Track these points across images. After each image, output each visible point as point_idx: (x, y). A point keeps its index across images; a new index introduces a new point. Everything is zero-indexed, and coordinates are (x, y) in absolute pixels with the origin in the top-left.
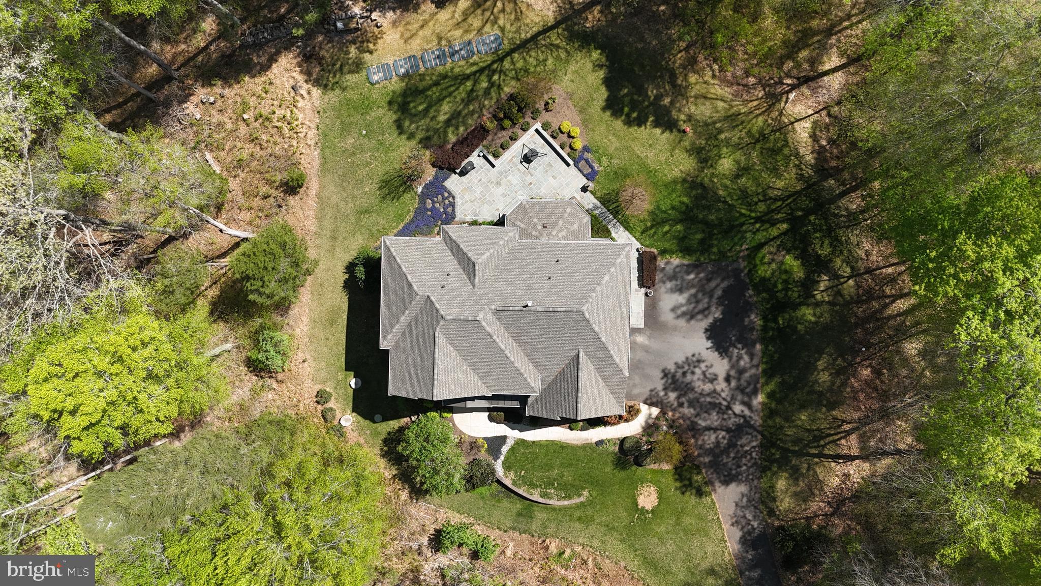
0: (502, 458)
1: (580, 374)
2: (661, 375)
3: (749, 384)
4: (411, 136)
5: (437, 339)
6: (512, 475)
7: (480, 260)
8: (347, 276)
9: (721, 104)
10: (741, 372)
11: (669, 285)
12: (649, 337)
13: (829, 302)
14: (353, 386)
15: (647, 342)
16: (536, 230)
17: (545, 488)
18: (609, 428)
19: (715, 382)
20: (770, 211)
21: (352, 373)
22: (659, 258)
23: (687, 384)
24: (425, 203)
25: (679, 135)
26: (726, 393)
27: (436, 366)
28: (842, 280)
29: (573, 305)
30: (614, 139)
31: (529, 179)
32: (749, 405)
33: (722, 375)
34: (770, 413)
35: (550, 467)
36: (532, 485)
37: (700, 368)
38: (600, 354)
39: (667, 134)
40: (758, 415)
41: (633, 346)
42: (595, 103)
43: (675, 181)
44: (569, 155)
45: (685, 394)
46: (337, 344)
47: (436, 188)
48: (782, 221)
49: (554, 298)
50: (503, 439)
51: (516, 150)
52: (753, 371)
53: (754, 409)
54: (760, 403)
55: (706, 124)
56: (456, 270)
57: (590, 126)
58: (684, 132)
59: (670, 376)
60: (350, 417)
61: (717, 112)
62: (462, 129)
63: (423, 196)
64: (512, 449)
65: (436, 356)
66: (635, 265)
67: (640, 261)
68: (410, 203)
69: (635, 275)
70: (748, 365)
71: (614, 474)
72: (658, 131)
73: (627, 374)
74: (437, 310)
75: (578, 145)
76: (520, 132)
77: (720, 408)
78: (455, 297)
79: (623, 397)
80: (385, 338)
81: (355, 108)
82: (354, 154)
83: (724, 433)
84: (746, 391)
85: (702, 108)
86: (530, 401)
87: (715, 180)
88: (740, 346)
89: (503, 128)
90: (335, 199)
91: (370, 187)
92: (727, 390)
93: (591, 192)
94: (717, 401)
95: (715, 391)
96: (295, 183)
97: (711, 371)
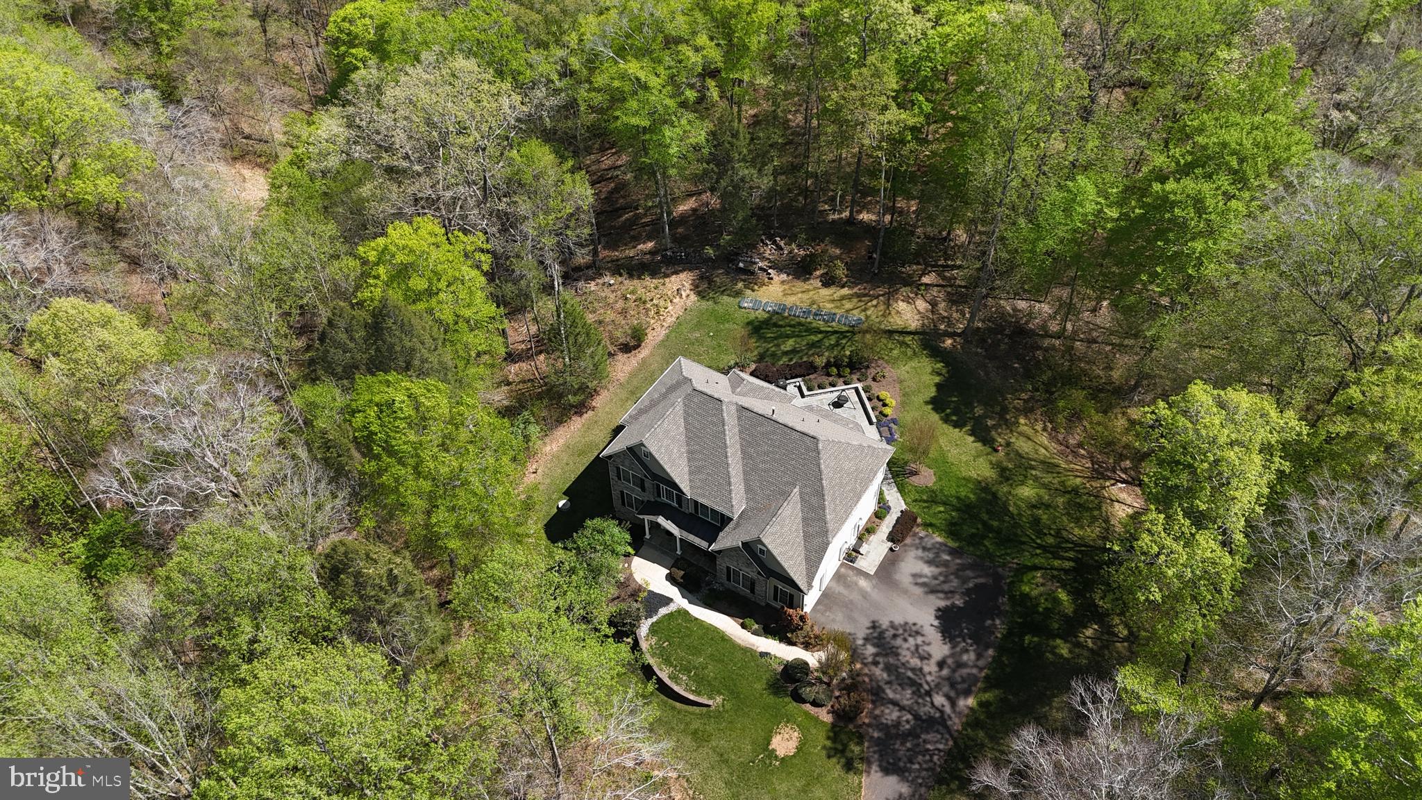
0: (655, 619)
1: (783, 506)
2: (869, 625)
3: (964, 681)
9: (1042, 451)
11: (920, 553)
12: (874, 587)
14: (560, 507)
15: (868, 591)
17: (679, 671)
18: (783, 646)
19: (926, 661)
21: (567, 497)
22: (920, 528)
23: (894, 647)
25: (990, 450)
26: (933, 677)
29: (812, 433)
32: (953, 703)
33: (936, 658)
34: (975, 721)
35: (696, 651)
36: (667, 662)
37: (916, 640)
38: (814, 500)
39: (979, 445)
40: (960, 719)
42: (920, 394)
44: (876, 417)
45: (886, 655)
50: (667, 601)
51: (829, 393)
52: (974, 671)
53: (957, 709)
54: (967, 707)
55: (1021, 457)
57: (907, 407)
58: (996, 450)
61: (1037, 453)
62: (794, 361)
64: (671, 615)
70: (971, 664)
71: (761, 695)
72: (972, 439)
75: (889, 414)
76: (841, 381)
77: (918, 690)
81: (716, 317)
82: (693, 343)
83: (909, 717)
84: (956, 687)
85: (1024, 444)
86: (726, 527)
87: (1010, 497)
88: (969, 641)
89: (829, 373)
92: (935, 674)
94: (919, 681)
95: (921, 669)
96: (631, 347)
97: (926, 648)
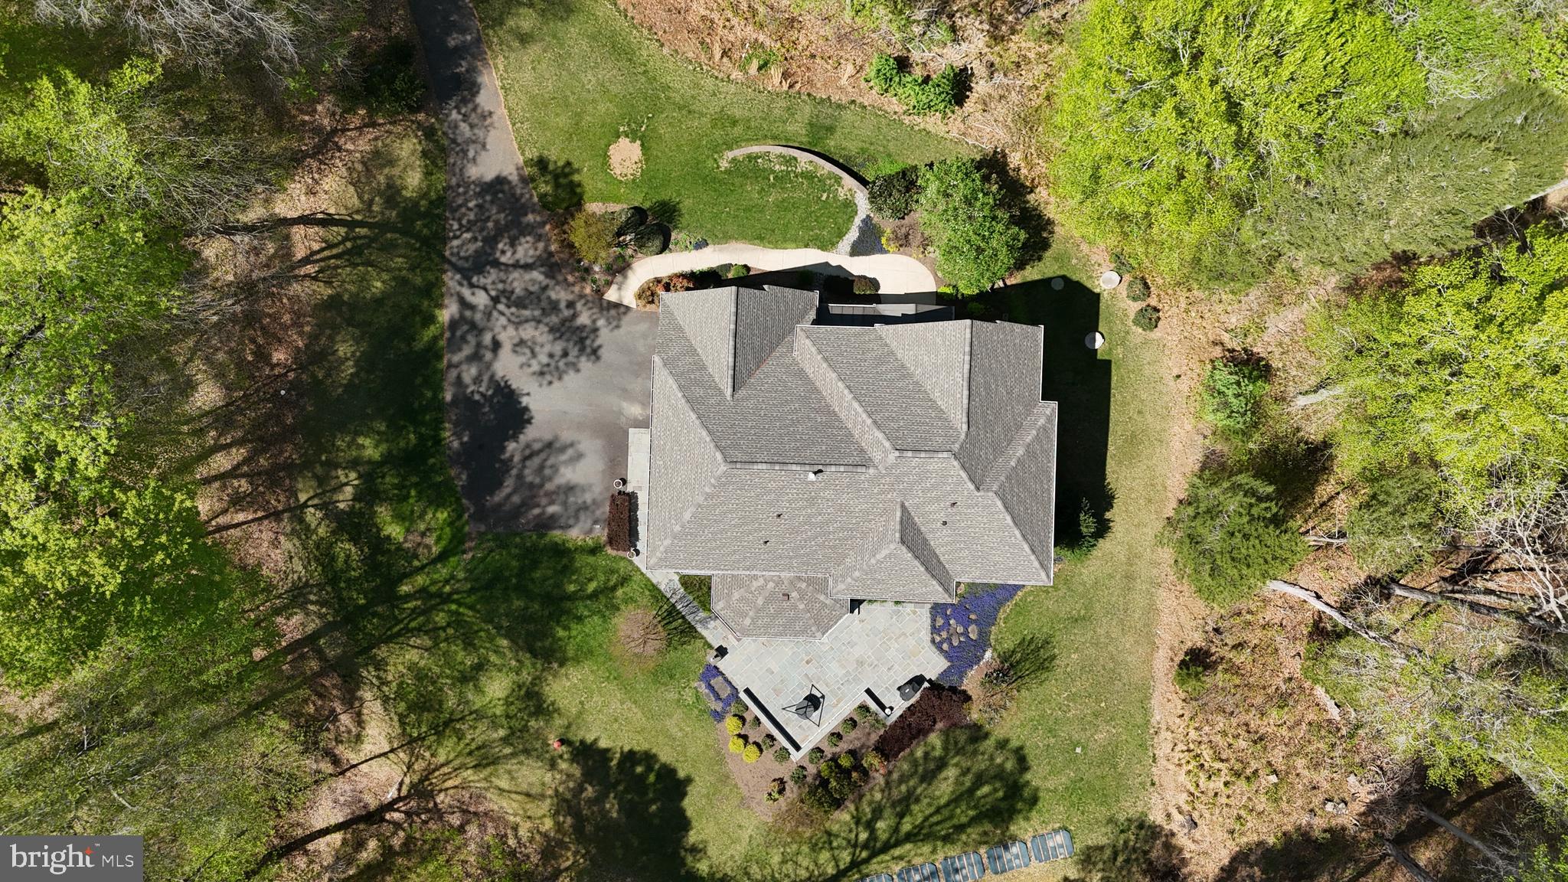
0: (857, 221)
1: (731, 360)
2: (602, 352)
3: (463, 339)
4: (1003, 744)
5: (965, 419)
6: (842, 194)
7: (892, 546)
8: (1108, 515)
9: (504, 784)
10: (476, 357)
11: (588, 497)
12: (620, 413)
13: (337, 466)
14: (1098, 335)
15: (625, 405)
16: (799, 590)
17: (788, 172)
18: (686, 268)
19: (516, 341)
20: (425, 612)
21: (1099, 357)
22: (604, 539)
23: (560, 337)
24: (980, 633)
25: (571, 736)
26: (499, 323)
27: (966, 375)
28: (316, 501)
29: (742, 473)
30: (674, 731)
31: (811, 670)
32: (464, 304)
33: (505, 352)
34: (432, 292)
35: (782, 206)
36: (809, 176)
37: (539, 363)
38: (699, 392)
39: (590, 738)
40: (449, 289)
41: (646, 399)
42: (704, 791)
43: (577, 660)
44: (747, 708)
45: (564, 322)
46: (1124, 404)
47: (961, 656)
48: (408, 597)
49: (772, 485)
50: (857, 250)
51: (832, 717)
52: (456, 358)
53: (455, 298)
54: (446, 307)
55: (527, 752)
56: (933, 531)
57: (711, 753)
58: (562, 742)
59: (588, 350)
60: (1104, 286)
61: (509, 772)
62: (919, 753)
63: (982, 644)
64: (841, 235)
65: (966, 393)
66: (642, 529)
67: (633, 535)
68: (1005, 634)
69: (642, 513)
70: (464, 367)
71: (679, 195)
72: (603, 744)
73: (656, 359)
74: (963, 467)
75: (731, 724)
76: (826, 747)
77: (508, 299)
78: (934, 487)
79: (663, 321)
80: (1049, 420)
81: (1092, 789)
82: (1096, 715)
83: (503, 259)
84: (467, 325)
85: (533, 779)
86: (812, 315)
87: (513, 663)
88: (477, 397)
89: (852, 753)
90: (1128, 641)
91: (1068, 659)
92: (497, 330)
93: (710, 647)
94: (513, 310)
95: (517, 327)
96: (1192, 669)
97: (523, 359)
